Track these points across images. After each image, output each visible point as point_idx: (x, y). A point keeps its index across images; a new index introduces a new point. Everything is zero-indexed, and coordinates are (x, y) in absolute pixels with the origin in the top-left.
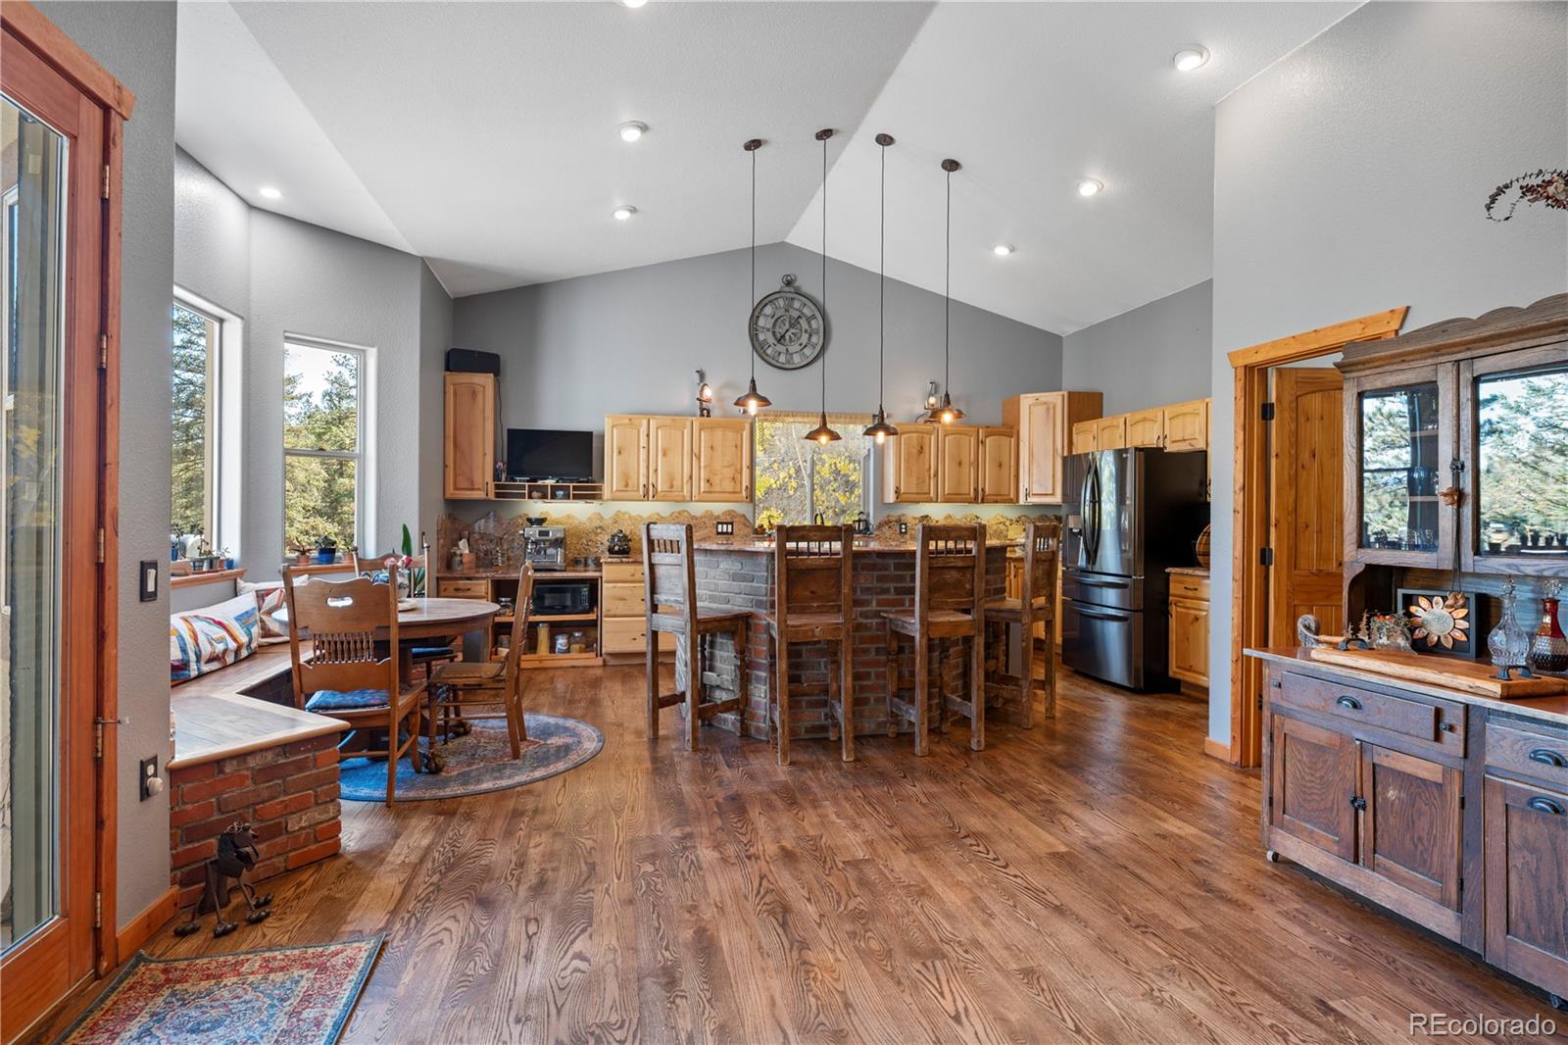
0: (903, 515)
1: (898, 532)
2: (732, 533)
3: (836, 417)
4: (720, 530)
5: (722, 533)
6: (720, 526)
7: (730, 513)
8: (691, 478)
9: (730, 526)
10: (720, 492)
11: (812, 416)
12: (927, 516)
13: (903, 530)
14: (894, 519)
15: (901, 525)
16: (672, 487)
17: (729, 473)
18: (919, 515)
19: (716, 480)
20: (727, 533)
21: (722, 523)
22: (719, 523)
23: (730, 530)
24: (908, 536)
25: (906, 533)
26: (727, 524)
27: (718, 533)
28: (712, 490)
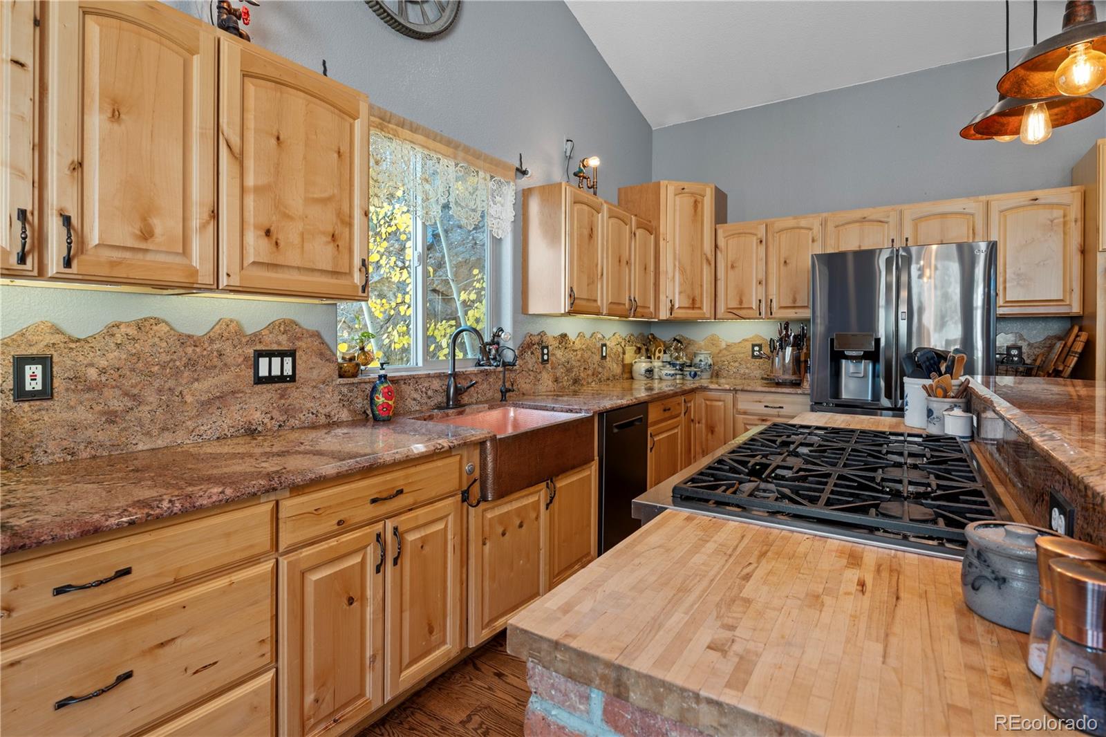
0: (545, 333)
1: (540, 360)
2: (293, 378)
4: (263, 372)
5: (270, 379)
6: (264, 362)
7: (288, 326)
8: (215, 215)
9: (288, 361)
10: (298, 268)
11: (440, 142)
12: (565, 335)
13: (546, 357)
14: (536, 339)
15: (543, 348)
16: (147, 234)
17: (325, 218)
18: (557, 333)
19: (290, 234)
20: (282, 378)
21: (270, 354)
22: (259, 354)
23: (288, 371)
24: (548, 366)
25: (548, 361)
26: (282, 354)
27: (259, 380)
28: (280, 260)
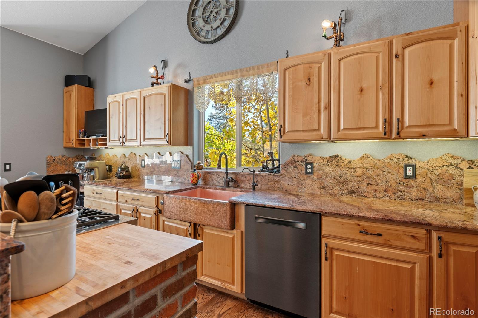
0: (310, 155)
3: (247, 70)
8: (140, 130)
12: (337, 156)
13: (309, 171)
14: (300, 159)
15: (306, 165)
19: (152, 130)
25: (312, 173)
